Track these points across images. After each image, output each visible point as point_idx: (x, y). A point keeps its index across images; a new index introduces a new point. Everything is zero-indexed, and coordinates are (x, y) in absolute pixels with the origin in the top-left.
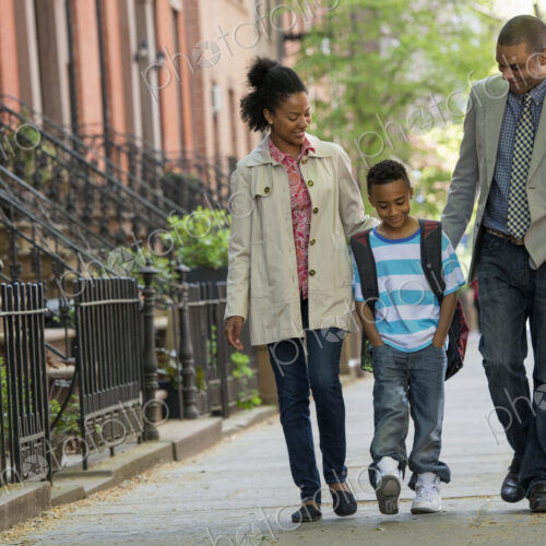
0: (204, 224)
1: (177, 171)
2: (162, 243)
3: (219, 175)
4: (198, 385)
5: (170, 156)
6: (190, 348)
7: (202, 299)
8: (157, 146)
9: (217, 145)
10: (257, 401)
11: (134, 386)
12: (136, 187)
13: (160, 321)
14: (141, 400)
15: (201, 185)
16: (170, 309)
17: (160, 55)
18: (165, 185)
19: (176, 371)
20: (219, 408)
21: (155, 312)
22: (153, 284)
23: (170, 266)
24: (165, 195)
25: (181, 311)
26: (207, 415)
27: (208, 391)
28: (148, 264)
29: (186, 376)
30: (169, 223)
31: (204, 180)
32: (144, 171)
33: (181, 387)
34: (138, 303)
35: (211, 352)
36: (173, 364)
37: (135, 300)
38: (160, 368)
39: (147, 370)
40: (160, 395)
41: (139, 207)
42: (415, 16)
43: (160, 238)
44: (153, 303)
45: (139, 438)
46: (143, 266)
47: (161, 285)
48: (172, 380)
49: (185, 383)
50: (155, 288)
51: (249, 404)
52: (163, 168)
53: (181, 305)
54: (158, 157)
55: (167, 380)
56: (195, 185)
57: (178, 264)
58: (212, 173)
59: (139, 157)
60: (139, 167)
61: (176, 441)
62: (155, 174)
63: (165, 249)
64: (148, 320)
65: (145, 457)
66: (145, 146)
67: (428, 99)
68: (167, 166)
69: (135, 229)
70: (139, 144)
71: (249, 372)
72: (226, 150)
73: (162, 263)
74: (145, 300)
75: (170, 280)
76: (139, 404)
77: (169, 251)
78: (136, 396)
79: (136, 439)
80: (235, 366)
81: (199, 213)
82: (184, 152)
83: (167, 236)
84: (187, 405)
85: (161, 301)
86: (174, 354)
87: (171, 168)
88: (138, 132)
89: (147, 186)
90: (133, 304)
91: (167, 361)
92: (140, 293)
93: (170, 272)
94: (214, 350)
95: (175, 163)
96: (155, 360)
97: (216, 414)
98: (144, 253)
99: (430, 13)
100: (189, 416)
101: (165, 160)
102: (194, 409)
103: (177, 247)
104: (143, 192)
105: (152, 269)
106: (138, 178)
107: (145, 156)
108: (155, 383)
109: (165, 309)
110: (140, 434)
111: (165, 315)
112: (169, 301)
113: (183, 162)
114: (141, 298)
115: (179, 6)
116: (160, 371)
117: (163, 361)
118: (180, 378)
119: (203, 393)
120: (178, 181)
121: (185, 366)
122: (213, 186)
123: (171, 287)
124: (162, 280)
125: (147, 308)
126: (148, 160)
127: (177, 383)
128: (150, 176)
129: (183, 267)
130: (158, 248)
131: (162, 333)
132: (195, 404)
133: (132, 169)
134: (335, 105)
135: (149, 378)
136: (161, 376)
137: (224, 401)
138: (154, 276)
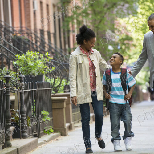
0: (31, 57)
1: (19, 35)
3: (36, 37)
4: (28, 124)
5: (15, 29)
6: (25, 109)
7: (30, 89)
8: (11, 25)
9: (35, 24)
10: (52, 131)
13: (12, 98)
14: (4, 131)
15: (29, 41)
16: (16, 92)
18: (13, 41)
19: (18, 118)
20: (36, 133)
21: (10, 94)
23: (16, 75)
24: (14, 45)
25: (21, 93)
26: (32, 136)
27: (32, 126)
28: (7, 74)
29: (23, 120)
31: (30, 39)
32: (5, 35)
35: (33, 111)
36: (17, 115)
37: (2, 89)
39: (7, 118)
40: (12, 128)
41: (3, 50)
43: (12, 63)
44: (9, 90)
45: (3, 146)
46: (5, 75)
47: (13, 82)
48: (17, 122)
50: (10, 84)
51: (49, 132)
52: (13, 34)
53: (21, 91)
54: (11, 29)
55: (15, 122)
56: (26, 41)
57: (20, 74)
58: (33, 36)
59: (3, 29)
60: (3, 33)
61: (18, 147)
63: (14, 67)
64: (8, 97)
66: (5, 24)
67: (123, 6)
70: (3, 24)
71: (49, 119)
72: (39, 26)
73: (13, 74)
75: (16, 81)
77: (15, 69)
78: (2, 129)
80: (43, 116)
81: (28, 53)
82: (21, 27)
83: (15, 63)
84: (23, 132)
85: (13, 89)
86: (18, 111)
87: (16, 34)
91: (15, 114)
92: (4, 86)
93: (16, 78)
94: (35, 109)
95: (18, 32)
96: (10, 114)
97: (35, 136)
100: (24, 137)
101: (14, 31)
102: (26, 134)
103: (19, 67)
105: (9, 76)
107: (5, 29)
108: (10, 123)
109: (14, 92)
110: (3, 144)
111: (14, 95)
112: (16, 89)
113: (21, 31)
114: (5, 88)
117: (13, 114)
119: (30, 127)
120: (19, 39)
121: (22, 116)
122: (34, 42)
123: (17, 83)
124: (13, 80)
125: (7, 92)
126: (7, 31)
127: (19, 123)
129: (22, 75)
130: (11, 68)
131: (13, 102)
132: (27, 132)
134: (84, 8)
135: (8, 121)
136: (13, 120)
137: (38, 130)
138: (10, 79)
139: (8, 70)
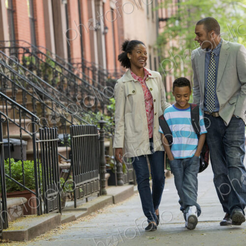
1: (113, 78)
2: (107, 109)
4: (123, 171)
5: (110, 72)
8: (105, 68)
11: (96, 172)
12: (96, 85)
13: (107, 143)
14: (99, 178)
16: (111, 138)
17: (106, 28)
18: (108, 84)
19: (114, 165)
20: (132, 181)
21: (105, 139)
22: (104, 127)
23: (111, 120)
24: (108, 88)
26: (127, 184)
27: (128, 174)
28: (102, 119)
29: (118, 167)
30: (110, 101)
32: (99, 78)
33: (116, 172)
34: (97, 136)
36: (112, 162)
37: (96, 135)
38: (107, 163)
39: (102, 165)
40: (107, 175)
42: (216, 10)
43: (106, 107)
44: (104, 136)
45: (98, 194)
46: (99, 119)
47: (107, 128)
48: (112, 169)
49: (118, 170)
50: (105, 129)
52: (107, 77)
54: (105, 72)
55: (110, 169)
59: (97, 72)
60: (97, 76)
61: (114, 195)
62: (104, 80)
63: (108, 112)
64: (102, 143)
65: (101, 202)
66: (100, 67)
68: (109, 76)
69: (96, 103)
70: (97, 66)
73: (107, 118)
74: (101, 135)
75: (111, 126)
76: (98, 179)
77: (110, 113)
78: (97, 176)
79: (97, 195)
82: (116, 70)
83: (109, 107)
84: (119, 179)
85: (107, 135)
86: (113, 157)
87: (111, 77)
88: (97, 62)
89: (100, 84)
90: (96, 136)
91: (110, 161)
92: (98, 131)
93: (111, 122)
95: (112, 74)
96: (105, 160)
97: (131, 183)
98: (100, 114)
99: (223, 9)
100: (119, 185)
101: (108, 73)
102: (122, 181)
103: (113, 111)
104: (99, 87)
105: (103, 121)
106: (97, 81)
107: (99, 72)
108: (105, 170)
109: (109, 138)
110: (98, 192)
111: (109, 140)
112: (110, 134)
113: (116, 74)
114: (99, 134)
115: (114, 6)
116: (107, 165)
117: (108, 161)
118: (116, 168)
119: (126, 174)
120: (114, 82)
123: (112, 129)
124: (107, 126)
125: (101, 138)
126: (101, 74)
127: (114, 170)
128: (102, 80)
130: (105, 112)
131: (107, 148)
132: (122, 179)
133: (94, 77)
134: (181, 49)
135: (102, 168)
136: (107, 167)
138: (104, 124)
139: (102, 115)
